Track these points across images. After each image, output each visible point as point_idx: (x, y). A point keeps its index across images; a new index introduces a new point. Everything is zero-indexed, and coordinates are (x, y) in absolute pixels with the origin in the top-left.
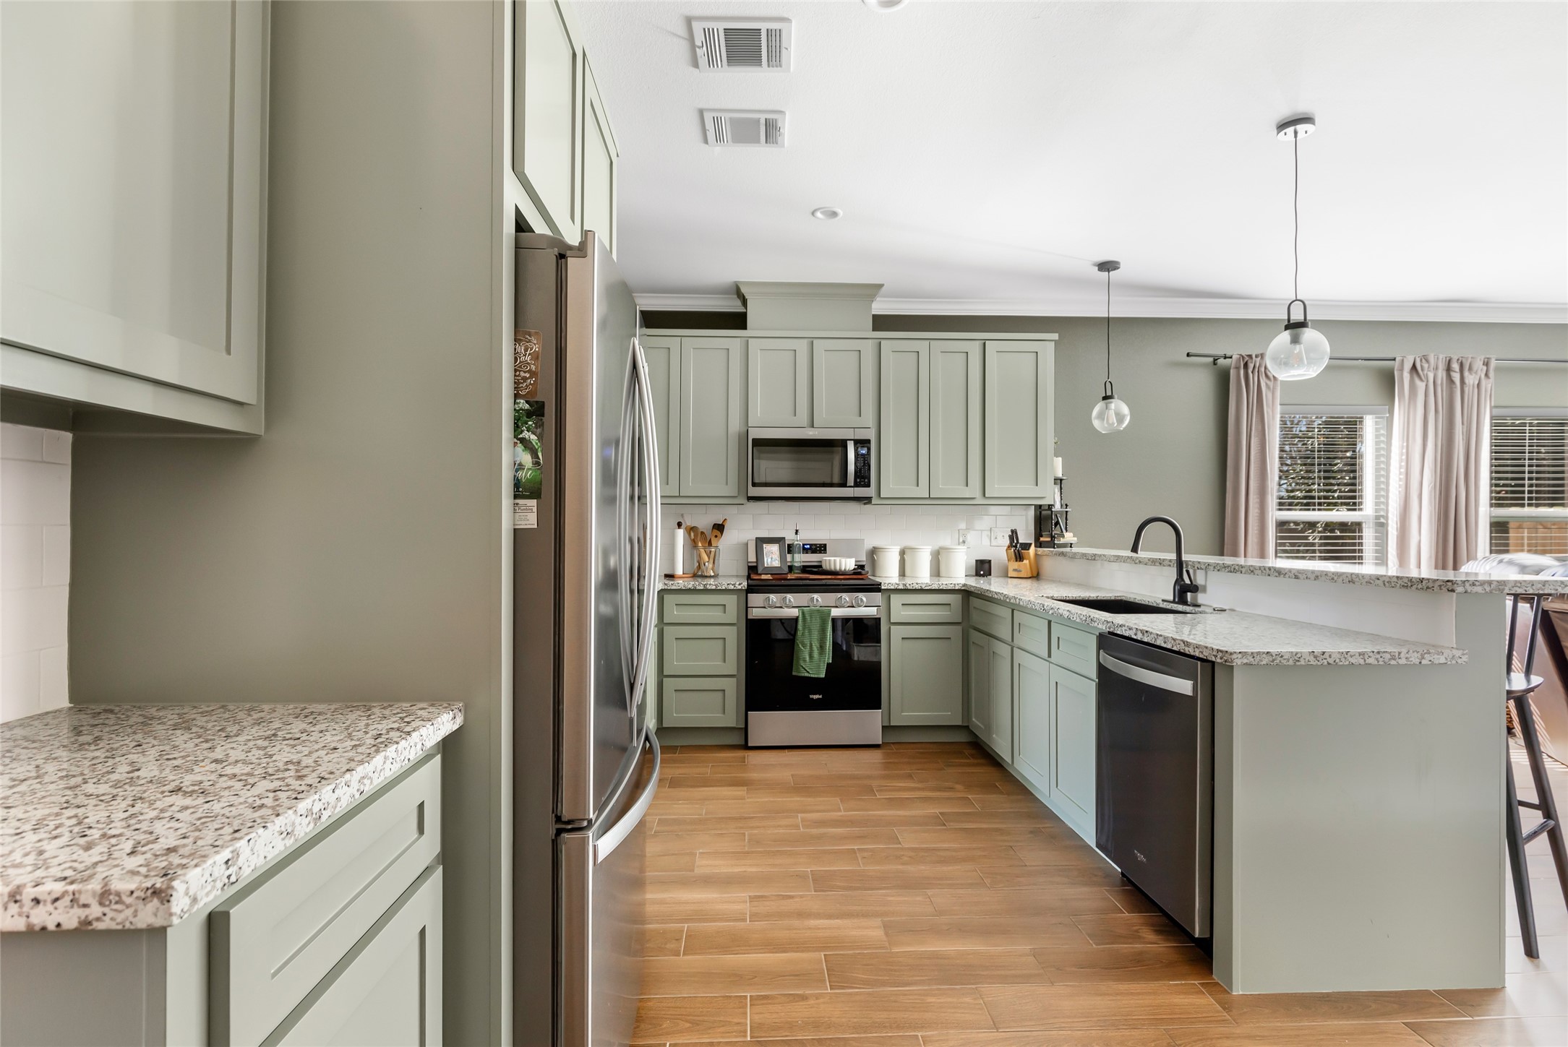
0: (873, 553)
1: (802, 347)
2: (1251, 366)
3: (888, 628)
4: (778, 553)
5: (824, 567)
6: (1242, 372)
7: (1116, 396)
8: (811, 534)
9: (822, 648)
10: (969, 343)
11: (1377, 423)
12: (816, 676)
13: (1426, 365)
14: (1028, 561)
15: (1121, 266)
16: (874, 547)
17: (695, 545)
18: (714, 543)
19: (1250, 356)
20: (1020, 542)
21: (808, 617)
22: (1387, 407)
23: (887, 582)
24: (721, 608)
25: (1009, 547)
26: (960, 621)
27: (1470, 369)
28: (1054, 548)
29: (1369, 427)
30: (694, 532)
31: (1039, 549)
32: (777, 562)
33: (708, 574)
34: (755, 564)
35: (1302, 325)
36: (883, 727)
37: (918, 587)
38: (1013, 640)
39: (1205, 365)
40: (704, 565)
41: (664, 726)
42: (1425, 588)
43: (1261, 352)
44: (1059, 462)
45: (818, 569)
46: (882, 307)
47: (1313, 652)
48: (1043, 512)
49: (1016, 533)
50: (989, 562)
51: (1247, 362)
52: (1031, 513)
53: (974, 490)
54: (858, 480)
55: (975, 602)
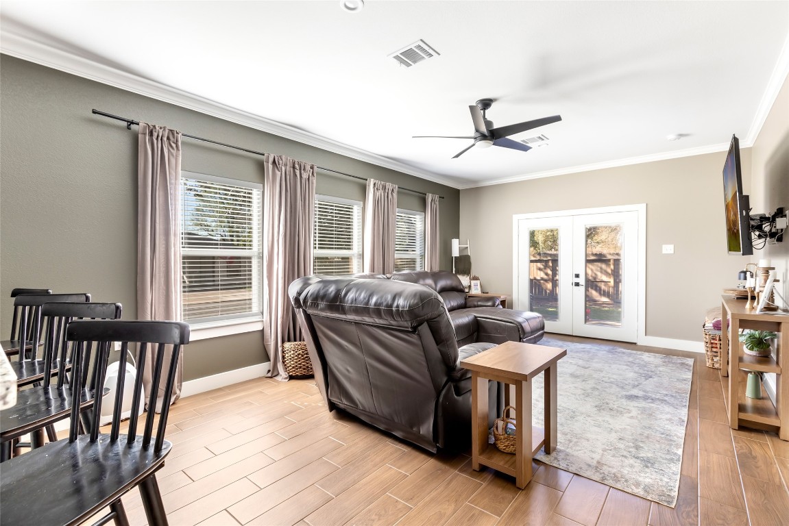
2: (155, 134)
6: (148, 138)
11: (258, 195)
13: (281, 162)
19: (153, 126)
22: (262, 185)
27: (304, 169)
29: (255, 197)
51: (152, 131)
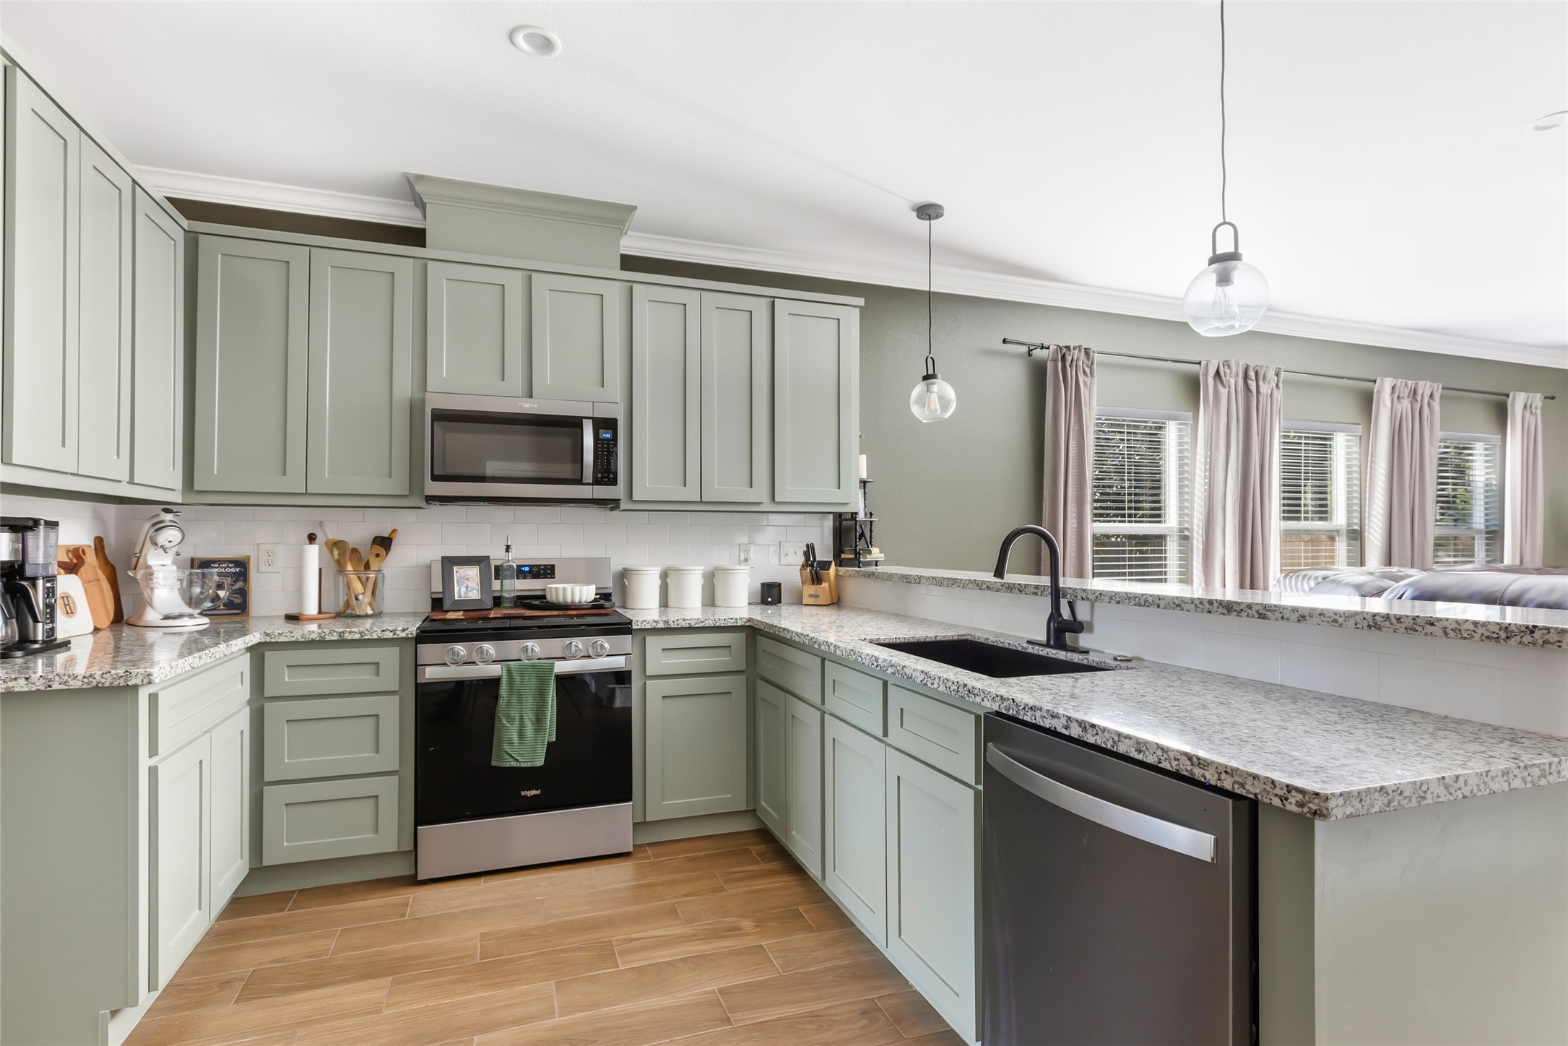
0: (624, 576)
1: (514, 282)
2: (1069, 359)
3: (643, 682)
4: (477, 579)
5: (549, 598)
6: (1060, 364)
7: (939, 376)
8: (529, 550)
9: (539, 720)
10: (755, 301)
11: (1180, 430)
12: (529, 765)
13: (1228, 371)
14: (827, 584)
15: (946, 212)
16: (624, 569)
17: (340, 568)
18: (374, 566)
19: (1068, 348)
20: (817, 559)
21: (517, 677)
22: (1191, 413)
23: (641, 619)
24: (373, 668)
25: (803, 566)
26: (744, 669)
27: (1264, 378)
28: (859, 567)
29: (1171, 434)
30: (338, 548)
31: (840, 568)
32: (475, 592)
33: (362, 613)
34: (440, 596)
35: (1234, 256)
36: (634, 824)
37: (684, 624)
38: (823, 703)
39: (1019, 356)
40: (357, 599)
41: (265, 864)
42: (1540, 642)
43: (1079, 344)
44: (863, 459)
45: (537, 602)
46: (634, 244)
47: (1443, 778)
48: (844, 523)
49: (813, 549)
50: (779, 585)
51: (1064, 354)
52: (829, 522)
53: (759, 493)
54: (599, 475)
55: (764, 643)
